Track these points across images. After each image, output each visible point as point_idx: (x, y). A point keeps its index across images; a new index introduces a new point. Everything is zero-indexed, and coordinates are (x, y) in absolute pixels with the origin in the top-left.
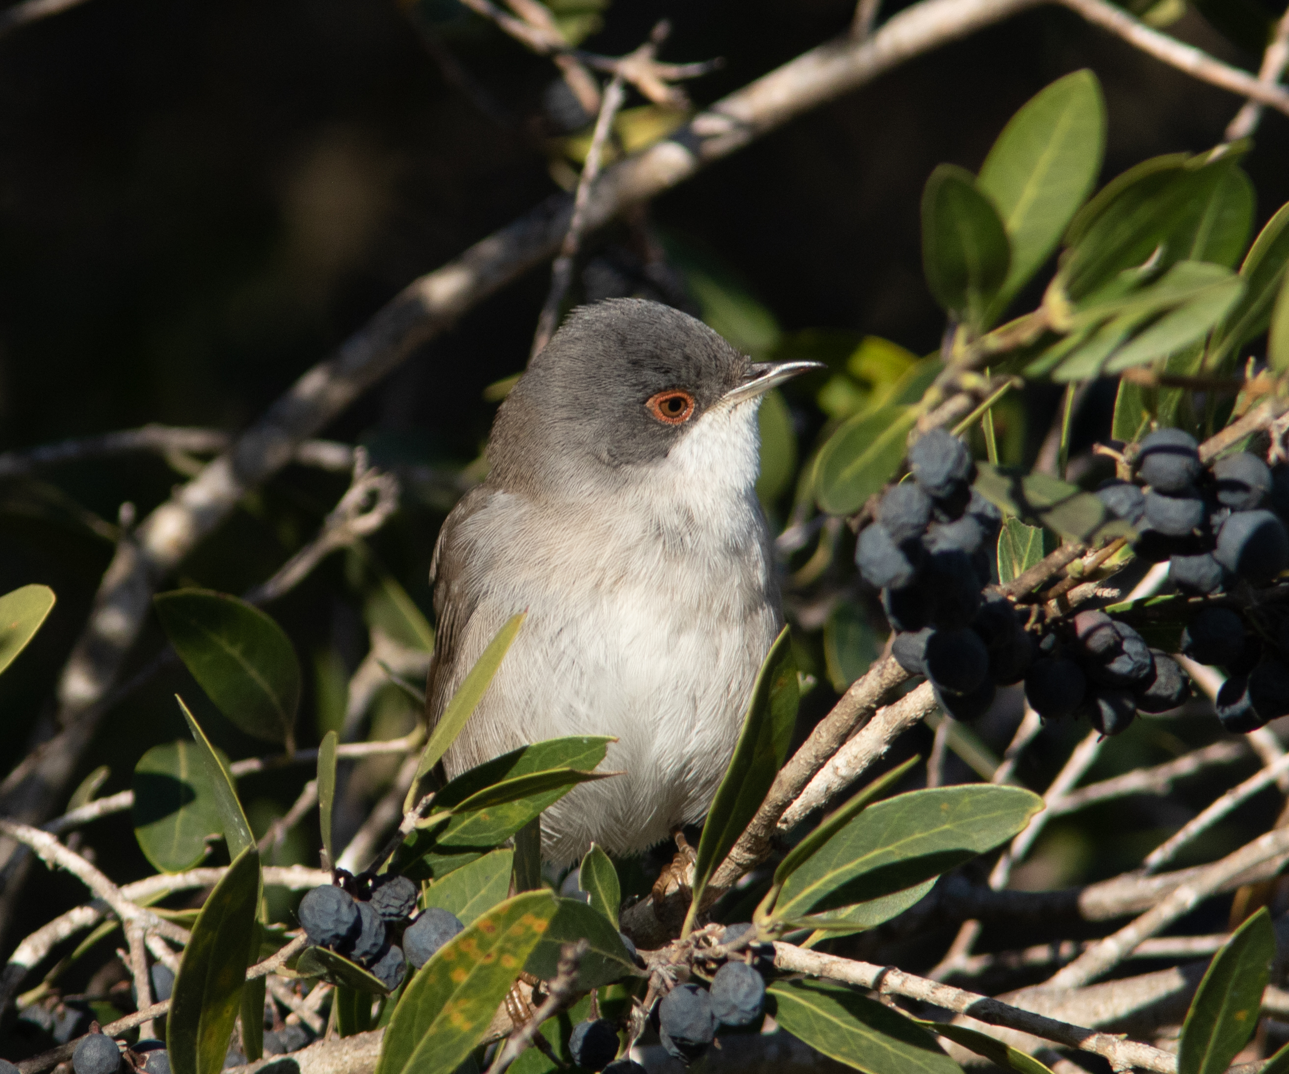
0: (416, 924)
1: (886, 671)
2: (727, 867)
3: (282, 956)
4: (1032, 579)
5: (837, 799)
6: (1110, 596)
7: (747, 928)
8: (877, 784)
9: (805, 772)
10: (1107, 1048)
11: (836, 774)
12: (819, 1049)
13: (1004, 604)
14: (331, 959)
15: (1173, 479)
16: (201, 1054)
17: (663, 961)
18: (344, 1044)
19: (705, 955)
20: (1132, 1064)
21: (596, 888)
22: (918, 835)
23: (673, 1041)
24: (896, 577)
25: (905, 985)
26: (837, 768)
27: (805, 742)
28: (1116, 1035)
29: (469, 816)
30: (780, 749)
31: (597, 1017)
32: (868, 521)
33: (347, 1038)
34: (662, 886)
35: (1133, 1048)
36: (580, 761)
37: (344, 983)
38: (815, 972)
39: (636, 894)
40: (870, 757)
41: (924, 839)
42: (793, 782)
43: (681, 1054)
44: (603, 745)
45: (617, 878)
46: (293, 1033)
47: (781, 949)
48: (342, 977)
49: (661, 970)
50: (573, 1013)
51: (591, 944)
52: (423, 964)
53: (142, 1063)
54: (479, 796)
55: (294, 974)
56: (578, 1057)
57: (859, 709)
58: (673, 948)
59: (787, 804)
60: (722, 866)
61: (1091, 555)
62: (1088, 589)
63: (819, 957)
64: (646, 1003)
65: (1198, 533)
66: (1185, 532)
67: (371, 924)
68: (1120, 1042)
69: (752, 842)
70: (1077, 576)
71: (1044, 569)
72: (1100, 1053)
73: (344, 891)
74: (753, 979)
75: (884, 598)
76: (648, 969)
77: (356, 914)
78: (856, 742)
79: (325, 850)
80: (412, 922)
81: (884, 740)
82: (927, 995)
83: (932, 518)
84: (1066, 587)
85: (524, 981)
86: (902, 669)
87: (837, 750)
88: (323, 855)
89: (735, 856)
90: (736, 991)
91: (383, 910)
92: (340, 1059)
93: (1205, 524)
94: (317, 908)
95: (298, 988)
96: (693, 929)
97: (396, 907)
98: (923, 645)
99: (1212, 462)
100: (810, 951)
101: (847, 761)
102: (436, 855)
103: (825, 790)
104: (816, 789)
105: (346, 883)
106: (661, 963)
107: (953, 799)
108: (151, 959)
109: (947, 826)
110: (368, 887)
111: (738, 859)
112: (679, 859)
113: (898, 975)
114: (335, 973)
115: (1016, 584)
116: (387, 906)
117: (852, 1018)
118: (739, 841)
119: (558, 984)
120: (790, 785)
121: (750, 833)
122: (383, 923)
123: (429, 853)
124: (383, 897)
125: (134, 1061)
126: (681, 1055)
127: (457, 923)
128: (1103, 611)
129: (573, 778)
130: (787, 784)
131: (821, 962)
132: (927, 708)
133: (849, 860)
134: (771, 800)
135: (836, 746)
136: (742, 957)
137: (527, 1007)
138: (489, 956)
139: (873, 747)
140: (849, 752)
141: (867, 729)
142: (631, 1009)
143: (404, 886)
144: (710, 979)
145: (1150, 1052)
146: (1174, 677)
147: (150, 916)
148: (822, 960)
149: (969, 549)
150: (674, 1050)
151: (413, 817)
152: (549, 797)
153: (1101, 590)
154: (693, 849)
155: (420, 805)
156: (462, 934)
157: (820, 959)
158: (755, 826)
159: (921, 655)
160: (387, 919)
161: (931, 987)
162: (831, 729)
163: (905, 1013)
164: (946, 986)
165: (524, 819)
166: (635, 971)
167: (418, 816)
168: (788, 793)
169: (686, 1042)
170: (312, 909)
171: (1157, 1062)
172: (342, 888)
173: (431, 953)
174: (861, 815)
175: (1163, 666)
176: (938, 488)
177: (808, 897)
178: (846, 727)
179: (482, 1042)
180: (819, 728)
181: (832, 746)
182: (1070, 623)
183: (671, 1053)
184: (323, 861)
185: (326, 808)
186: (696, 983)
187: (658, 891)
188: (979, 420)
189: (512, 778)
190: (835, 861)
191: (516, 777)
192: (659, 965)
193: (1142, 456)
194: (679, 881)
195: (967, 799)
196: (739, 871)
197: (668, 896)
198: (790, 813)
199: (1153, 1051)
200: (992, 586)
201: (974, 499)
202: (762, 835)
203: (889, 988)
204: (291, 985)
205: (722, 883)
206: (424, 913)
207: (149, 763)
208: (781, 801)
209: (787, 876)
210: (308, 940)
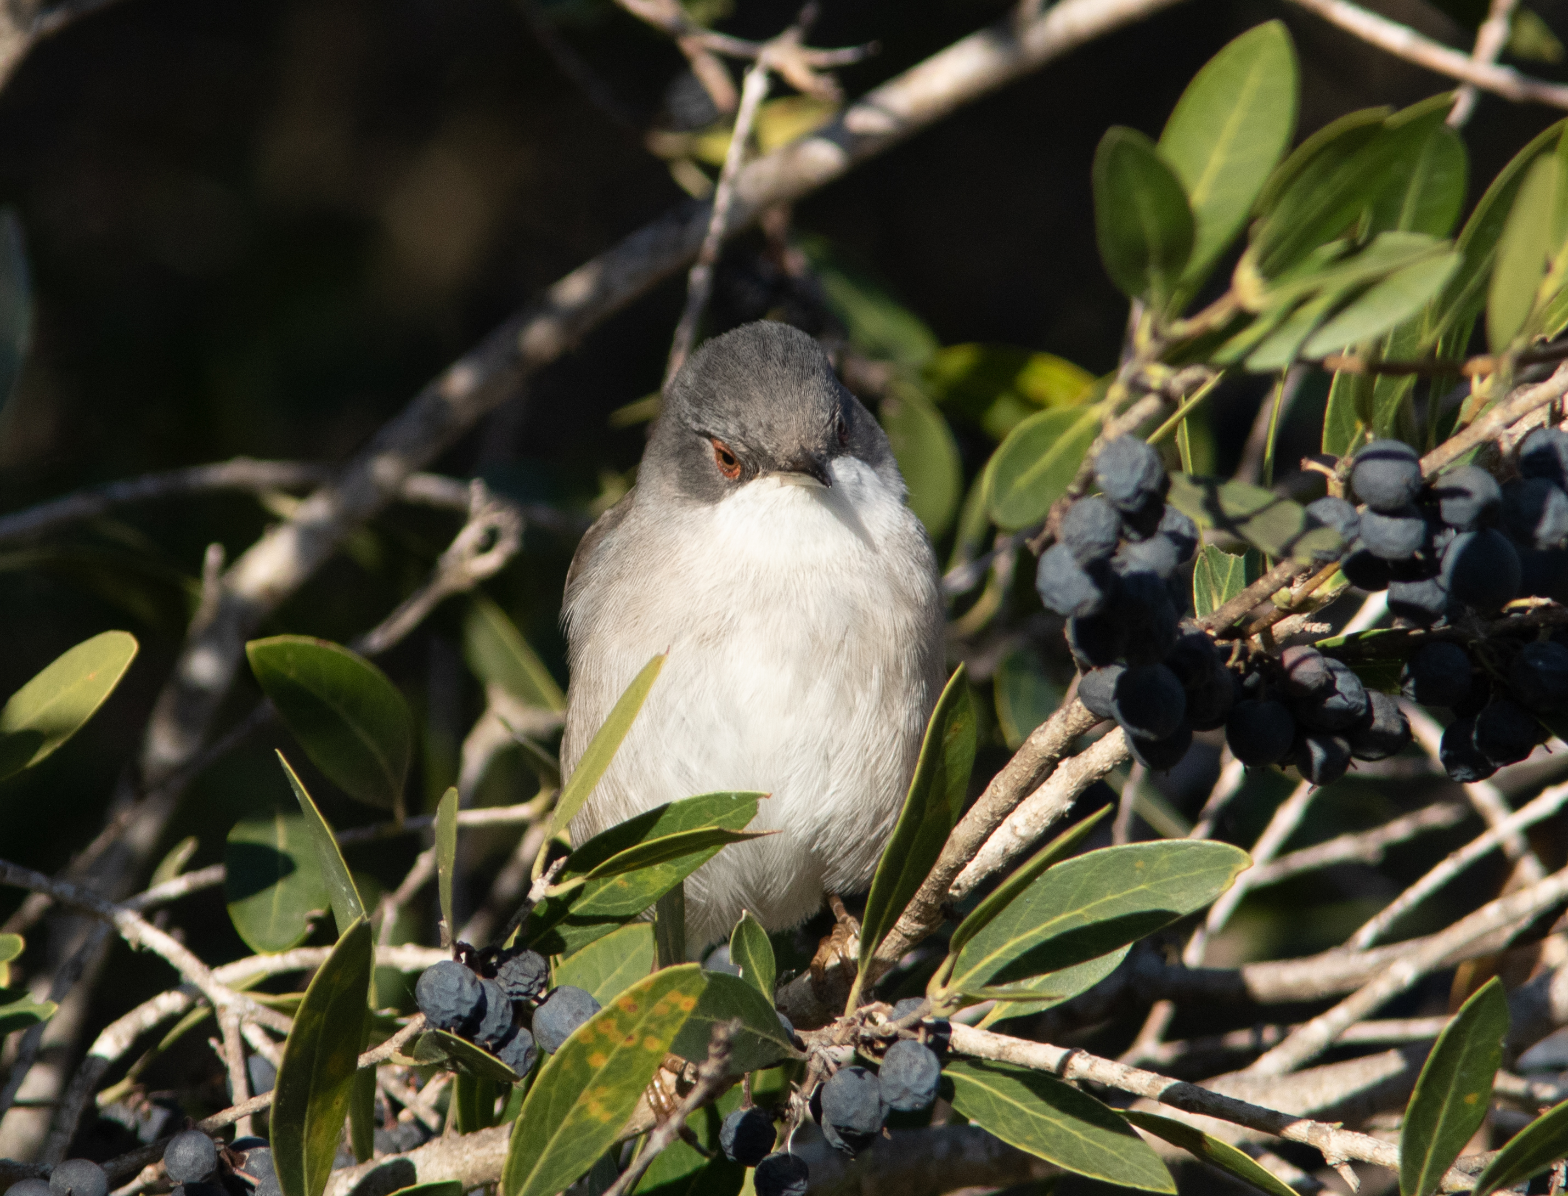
0: (547, 1004)
1: (1070, 716)
2: (893, 939)
3: (397, 1041)
4: (1234, 612)
5: (1014, 861)
6: (1319, 631)
7: (920, 1003)
8: (1066, 837)
9: (980, 831)
10: (1320, 1137)
11: (1014, 834)
12: (1002, 1138)
13: (1201, 637)
14: (452, 1043)
15: (1391, 496)
16: (308, 1151)
17: (825, 1042)
18: (464, 1141)
19: (871, 1033)
20: (1348, 1155)
21: (748, 961)
22: (1110, 897)
23: (837, 1132)
24: (1082, 604)
25: (1094, 1069)
26: (1016, 827)
27: (980, 797)
28: (1331, 1124)
29: (606, 882)
30: (955, 803)
31: (751, 1105)
32: (1050, 542)
33: (468, 1135)
34: (820, 961)
35: (1349, 1138)
36: (728, 819)
37: (468, 1070)
38: (993, 1056)
39: (793, 969)
40: (1052, 814)
41: (1115, 900)
42: (967, 842)
43: (846, 1145)
44: (753, 802)
45: (772, 950)
46: (406, 1130)
47: (956, 1028)
48: (464, 1062)
49: (822, 1051)
50: (721, 1104)
51: (745, 1023)
52: (556, 1048)
53: (241, 1163)
54: (614, 860)
55: (410, 1061)
56: (730, 1151)
57: (1040, 758)
58: (836, 1027)
59: (960, 867)
60: (888, 938)
61: (1298, 585)
62: (1294, 623)
63: (997, 1039)
64: (806, 1089)
65: (1420, 556)
66: (1405, 556)
67: (497, 1004)
68: (1335, 1131)
69: (921, 910)
70: (1284, 607)
71: (1247, 600)
72: (1313, 1143)
73: (466, 967)
74: (927, 1058)
75: (1069, 634)
76: (808, 1050)
77: (480, 993)
78: (1036, 798)
79: (445, 922)
80: (542, 1002)
81: (1068, 795)
82: (1119, 1080)
83: (1120, 534)
84: (1270, 621)
85: (667, 1069)
86: (1089, 713)
87: (1016, 805)
88: (443, 927)
89: (902, 926)
90: (908, 1072)
91: (510, 988)
92: (461, 1159)
93: (1428, 546)
94: (436, 987)
95: (412, 1081)
96: (858, 1006)
97: (524, 985)
98: (1112, 686)
99: (1435, 476)
100: (987, 1032)
101: (1027, 820)
102: (569, 927)
103: (1002, 852)
104: (992, 851)
105: (467, 958)
106: (822, 1044)
107: (1149, 856)
108: (248, 1050)
109: (1142, 887)
110: (493, 963)
111: (906, 930)
112: (839, 930)
113: (1085, 1058)
114: (457, 1056)
115: (1215, 616)
116: (515, 983)
117: (1040, 1103)
118: (907, 910)
119: (708, 1069)
120: (963, 845)
121: (918, 900)
122: (510, 1004)
123: (561, 924)
124: (509, 974)
125: (232, 1160)
126: (846, 1148)
127: (593, 1002)
128: (1314, 646)
129: (722, 838)
130: (961, 845)
131: (999, 1045)
132: (1116, 759)
133: (1032, 927)
134: (942, 863)
135: (1014, 801)
136: (914, 1035)
137: (670, 1098)
138: (630, 1038)
139: (1055, 804)
140: (1028, 810)
141: (1049, 783)
142: (790, 1095)
143: (533, 961)
144: (877, 1061)
145: (1368, 1142)
146: (1393, 720)
147: (245, 1001)
148: (1001, 1042)
149: (1164, 573)
150: (837, 1141)
151: (542, 884)
152: (694, 860)
153: (1310, 625)
154: (855, 920)
155: (550, 870)
156: (599, 1013)
157: (997, 1041)
158: (924, 892)
159: (1110, 696)
160: (514, 998)
161: (1123, 1072)
162: (1009, 782)
163: (1095, 1099)
164: (1139, 1070)
165: (666, 885)
166: (793, 1052)
167: (548, 883)
168: (961, 854)
169: (852, 1132)
170: (430, 987)
171: (1376, 1153)
172: (464, 963)
173: (564, 1037)
174: (1045, 877)
175: (1380, 708)
176: (1127, 500)
177: (987, 967)
178: (1026, 780)
179: (621, 1137)
180: (996, 781)
181: (1010, 801)
182: (1277, 658)
183: (834, 1145)
184: (443, 937)
185: (446, 874)
186: (861, 1065)
187: (816, 966)
188: (1172, 433)
189: (652, 839)
190: (1017, 927)
191: (657, 838)
192: (821, 1047)
193: (1353, 469)
194: (841, 954)
195: (1164, 857)
196: (905, 946)
197: (829, 970)
198: (964, 878)
199: (1371, 1141)
200: (1190, 619)
201: (1168, 516)
202: (933, 902)
203: (1076, 1073)
204: (406, 1076)
205: (889, 958)
206: (555, 990)
207: (243, 834)
208: (954, 864)
209: (964, 944)
210: (425, 1025)
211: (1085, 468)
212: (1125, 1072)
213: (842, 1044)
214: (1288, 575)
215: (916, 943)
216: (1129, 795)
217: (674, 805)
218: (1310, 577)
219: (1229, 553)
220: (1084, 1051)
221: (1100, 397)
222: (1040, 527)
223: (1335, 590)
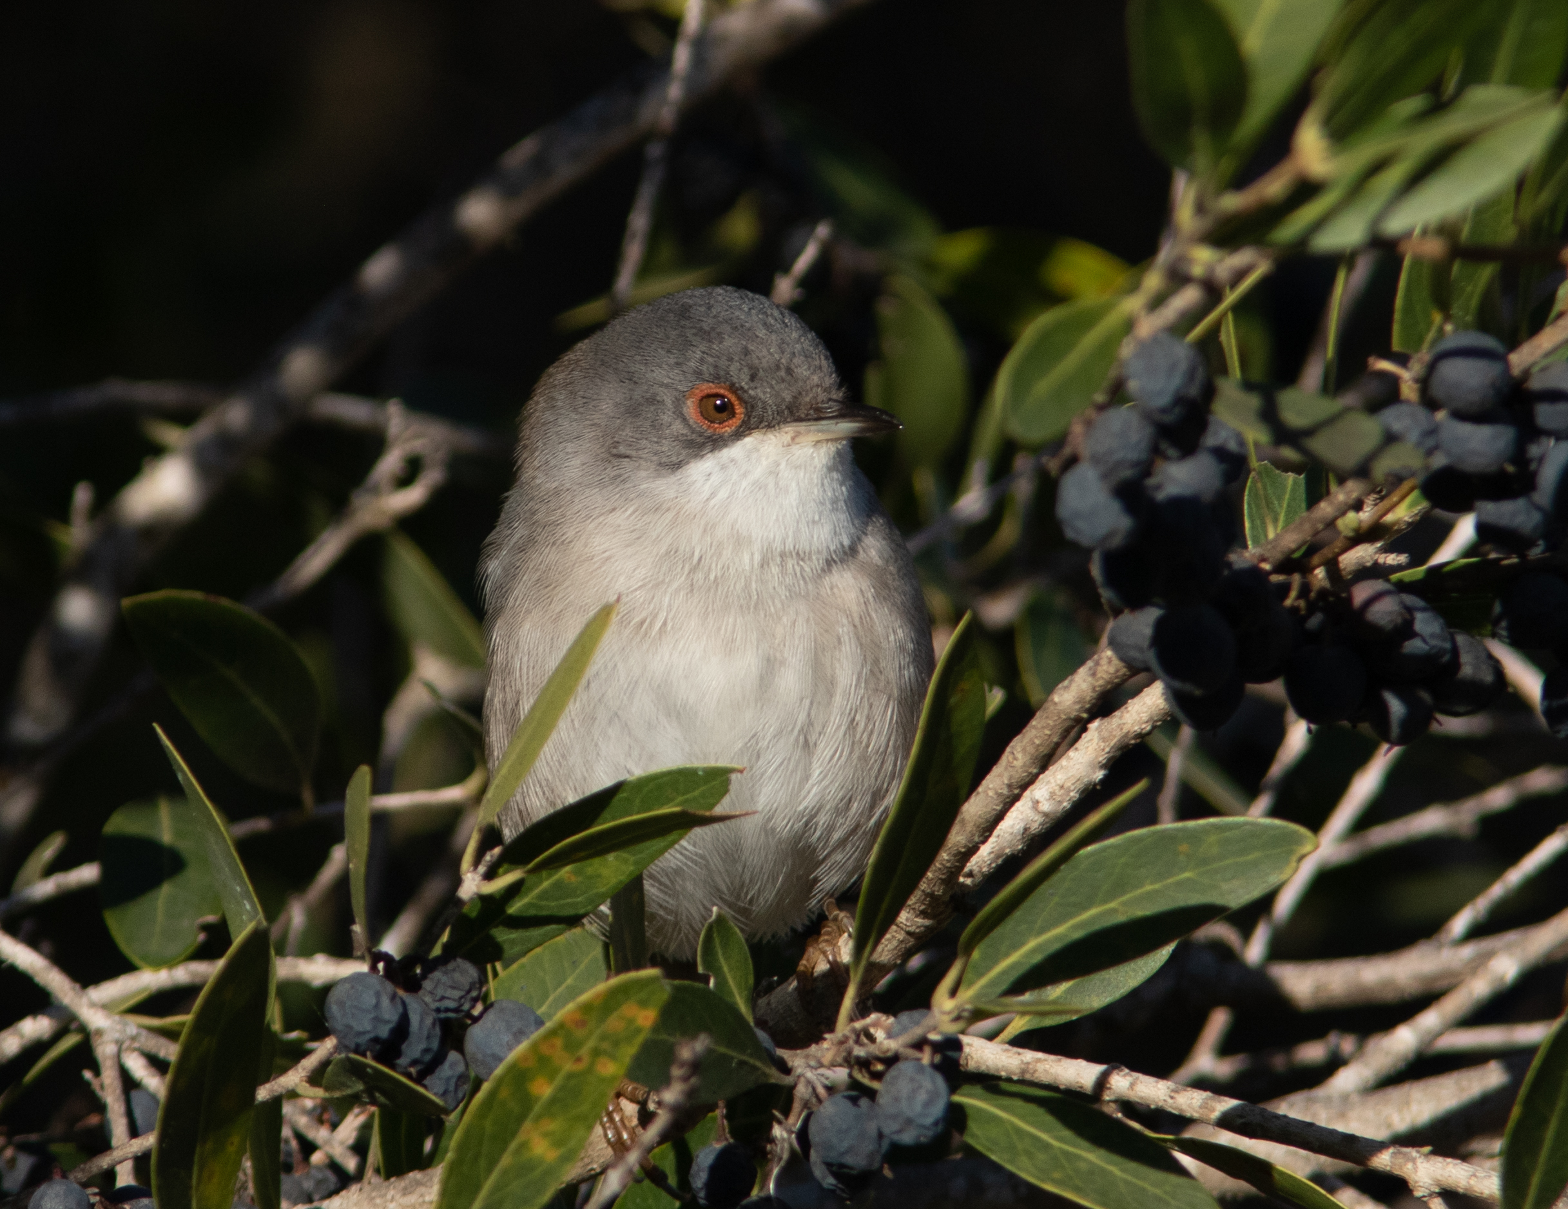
0: (481, 1022)
1: (1099, 668)
2: (893, 937)
3: (304, 1069)
4: (1291, 540)
5: (1037, 842)
6: (1395, 563)
7: (924, 1017)
8: (1093, 819)
9: (995, 807)
10: (1405, 1165)
11: (1036, 810)
12: (1024, 1175)
13: (1254, 573)
14: (369, 1070)
15: (1475, 398)
16: (199, 1202)
17: (813, 1063)
18: (388, 1187)
19: (868, 1053)
20: (1439, 1185)
21: (720, 968)
22: (1148, 888)
23: (828, 1169)
24: (1110, 535)
25: (1135, 1088)
26: (1037, 802)
27: (995, 767)
28: (1417, 1149)
29: (550, 876)
30: (964, 776)
31: (726, 1139)
32: (1072, 461)
33: (393, 1179)
34: (808, 966)
35: (1440, 1165)
36: (694, 798)
37: (387, 1102)
38: (1015, 1074)
39: (775, 976)
40: (1080, 786)
41: (1156, 892)
42: (980, 820)
43: (840, 1186)
44: (724, 778)
45: (749, 955)
46: (320, 1176)
47: (969, 1045)
48: (384, 1093)
49: (809, 1074)
50: (693, 1138)
51: (716, 1042)
52: (490, 1074)
54: (560, 849)
55: (320, 1093)
56: (702, 1194)
57: (1065, 720)
58: (825, 1045)
59: (972, 850)
60: (888, 936)
61: (1369, 509)
62: (1364, 553)
63: (1019, 1054)
64: (791, 1120)
65: (1510, 469)
66: (1493, 469)
67: (421, 1022)
68: (1423, 1157)
69: (927, 903)
70: (1351, 534)
71: (1307, 527)
72: (1397, 1172)
73: (384, 980)
74: (934, 1082)
75: (1096, 570)
76: (793, 1073)
77: (400, 1009)
78: (1062, 767)
79: (359, 927)
80: (476, 1020)
81: (1100, 763)
82: (1165, 1101)
83: (1156, 452)
84: (1337, 550)
85: (627, 1098)
86: (1122, 664)
87: (1037, 775)
88: (356, 932)
89: (904, 922)
90: (911, 1098)
91: (437, 1004)
93: (1519, 456)
94: (348, 1003)
95: (326, 1116)
96: (852, 1020)
97: (454, 1000)
98: (1148, 631)
99: (1526, 374)
100: (1007, 1046)
101: (1051, 793)
102: (507, 929)
103: (1022, 832)
104: (1011, 831)
105: (386, 968)
106: (809, 1066)
107: (1194, 837)
108: (129, 1083)
109: (1187, 875)
110: (416, 975)
111: (909, 926)
112: (829, 929)
113: (1124, 1076)
114: (375, 1087)
115: (1270, 547)
116: (443, 998)
117: (1067, 1133)
118: (910, 902)
119: (671, 1095)
120: (974, 825)
121: (923, 891)
122: (437, 1022)
123: (496, 926)
124: (436, 987)
126: (840, 1189)
127: (536, 1021)
128: (1388, 581)
129: (685, 822)
130: (972, 824)
131: (1022, 1061)
132: (1156, 719)
133: (1056, 924)
134: (950, 846)
135: (1035, 771)
136: (917, 1054)
137: (632, 1131)
138: (579, 1060)
139: (1084, 774)
140: (1052, 781)
141: (1076, 749)
142: (771, 1128)
143: (464, 971)
144: (875, 1085)
145: (1462, 1169)
146: (1484, 667)
147: (125, 1024)
148: (1024, 1059)
149: (1208, 496)
150: (829, 1181)
151: (473, 879)
152: (654, 848)
153: (1384, 555)
154: (848, 915)
155: (483, 863)
156: (542, 1031)
157: (1020, 1057)
158: (929, 881)
159: (1146, 643)
160: (443, 1015)
161: (1169, 1090)
162: (1028, 749)
163: (1136, 1125)
164: (1189, 1089)
165: (622, 878)
166: (775, 1077)
167: (480, 878)
168: (973, 835)
169: (846, 1170)
170: (341, 1004)
171: (1472, 1182)
172: (381, 976)
173: (500, 1060)
174: (1071, 863)
175: (1468, 653)
176: (1164, 411)
177: (1004, 973)
178: (1048, 745)
179: (573, 1179)
180: (1013, 747)
181: (1030, 771)
182: (1344, 595)
183: (825, 1186)
184: (356, 945)
185: (358, 869)
186: (858, 1092)
187: (803, 972)
188: (1215, 330)
189: (604, 823)
190: (1039, 923)
191: (610, 821)
192: (808, 1069)
193: (1432, 367)
194: (830, 958)
195: (1213, 838)
196: (908, 946)
197: (817, 977)
198: (977, 863)
199: (1466, 1168)
200: (1239, 550)
201: (1212, 429)
202: (940, 893)
203: (1114, 1093)
204: (319, 1111)
205: (889, 959)
206: (492, 1005)
207: (120, 823)
208: (964, 847)
209: (976, 945)
210: (337, 1049)
211: (1113, 373)
212: (1173, 1091)
213: (833, 1065)
214: (1355, 495)
215: (920, 941)
216: (1176, 762)
217: (630, 782)
218: (1382, 499)
219: (1287, 472)
220: (1123, 1067)
221: (1134, 287)
222: (1058, 443)
223: (1413, 514)
